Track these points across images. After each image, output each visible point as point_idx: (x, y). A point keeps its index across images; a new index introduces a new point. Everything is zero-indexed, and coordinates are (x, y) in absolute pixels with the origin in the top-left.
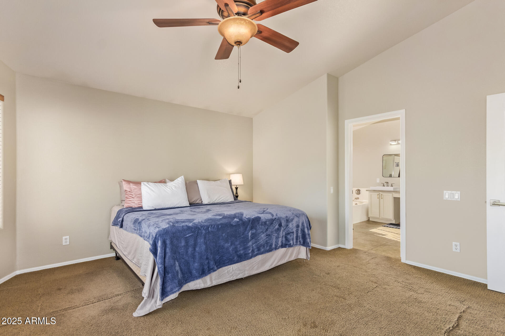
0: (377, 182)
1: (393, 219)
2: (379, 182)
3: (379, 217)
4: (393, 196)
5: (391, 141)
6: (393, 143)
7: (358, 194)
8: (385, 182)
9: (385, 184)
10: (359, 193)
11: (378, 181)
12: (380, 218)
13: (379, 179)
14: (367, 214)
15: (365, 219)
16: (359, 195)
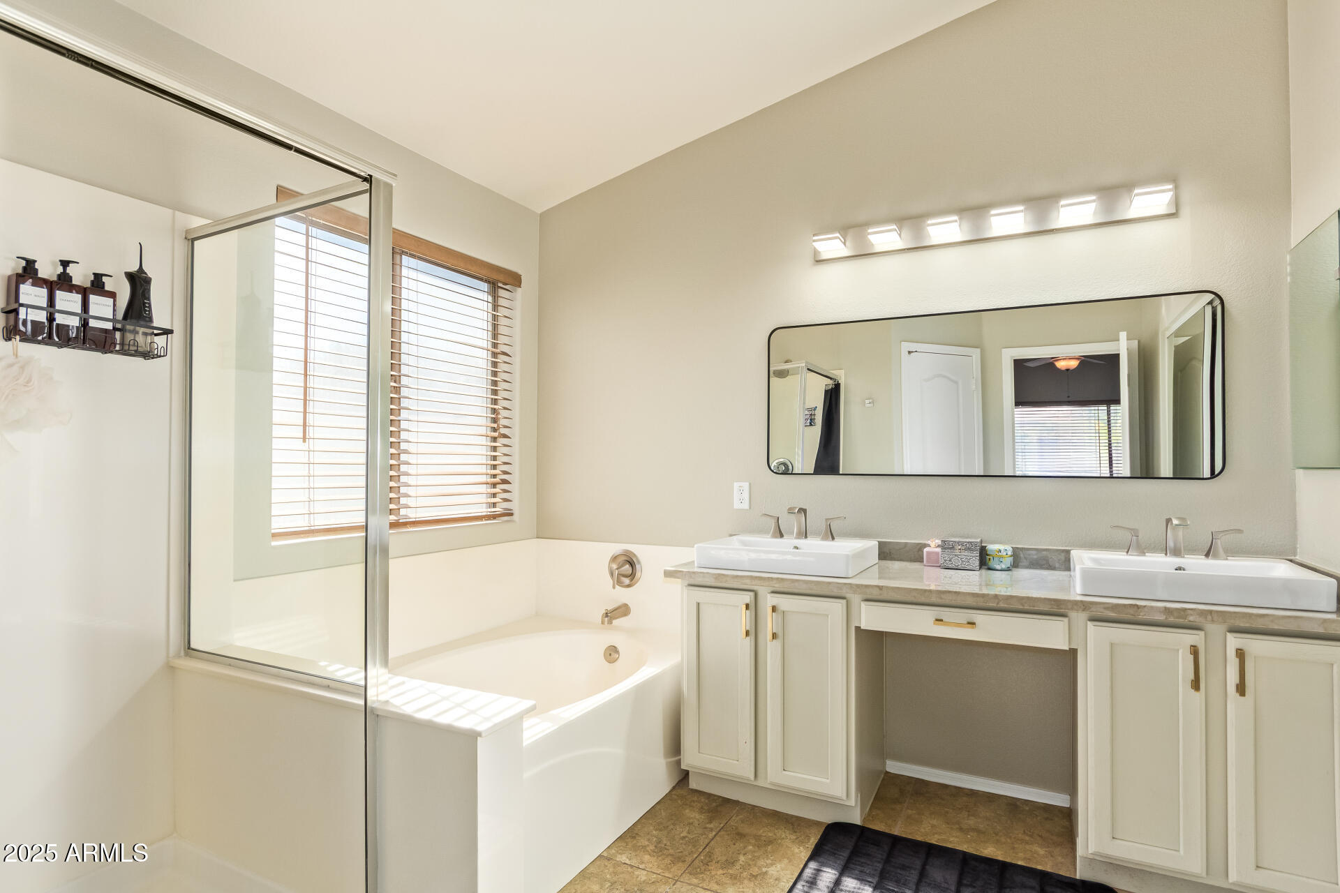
0: (737, 505)
1: (852, 802)
2: (746, 506)
3: (752, 777)
4: (855, 624)
5: (814, 235)
6: (831, 246)
7: (619, 583)
8: (791, 511)
9: (791, 523)
10: (632, 576)
11: (740, 497)
12: (761, 783)
13: (746, 485)
14: (675, 746)
15: (659, 784)
16: (629, 586)
